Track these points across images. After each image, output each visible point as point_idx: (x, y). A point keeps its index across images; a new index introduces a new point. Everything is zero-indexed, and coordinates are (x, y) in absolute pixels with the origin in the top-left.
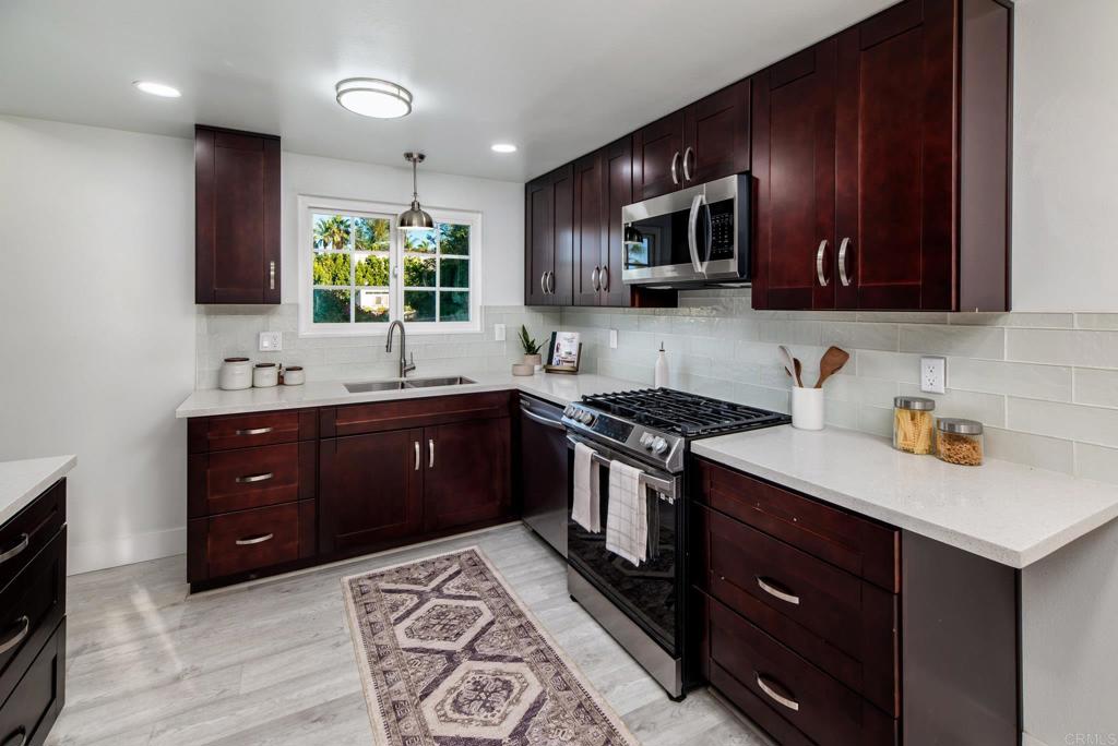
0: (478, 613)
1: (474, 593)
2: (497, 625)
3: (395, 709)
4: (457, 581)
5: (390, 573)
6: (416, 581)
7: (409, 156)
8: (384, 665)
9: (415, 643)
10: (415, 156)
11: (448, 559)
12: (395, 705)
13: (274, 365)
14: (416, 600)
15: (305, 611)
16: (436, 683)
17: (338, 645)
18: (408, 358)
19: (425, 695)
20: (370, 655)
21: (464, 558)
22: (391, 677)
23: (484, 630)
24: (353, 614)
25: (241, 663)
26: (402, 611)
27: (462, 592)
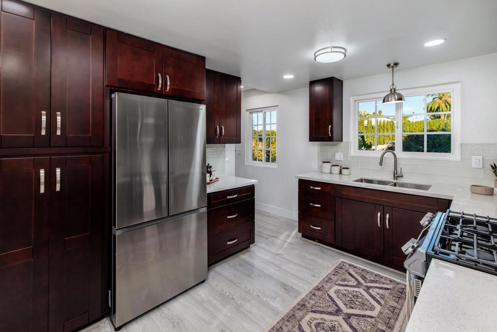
0: (372, 308)
1: (382, 302)
2: (373, 320)
3: (302, 306)
4: (381, 291)
5: (359, 269)
6: (364, 278)
7: (389, 66)
8: (316, 292)
9: (334, 296)
10: (392, 65)
11: (391, 281)
12: (304, 305)
13: (338, 166)
14: (355, 284)
15: (320, 261)
16: (322, 312)
17: (314, 276)
18: (399, 170)
19: (314, 312)
20: (317, 287)
21: (400, 286)
22: (313, 297)
23: (364, 316)
24: (329, 272)
25: (290, 261)
26: (346, 283)
27: (378, 297)
